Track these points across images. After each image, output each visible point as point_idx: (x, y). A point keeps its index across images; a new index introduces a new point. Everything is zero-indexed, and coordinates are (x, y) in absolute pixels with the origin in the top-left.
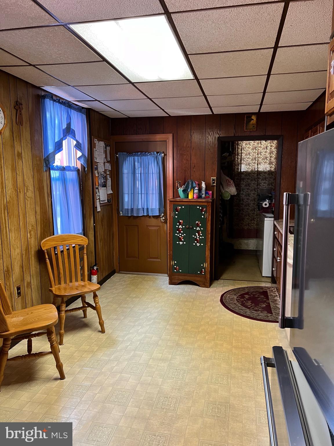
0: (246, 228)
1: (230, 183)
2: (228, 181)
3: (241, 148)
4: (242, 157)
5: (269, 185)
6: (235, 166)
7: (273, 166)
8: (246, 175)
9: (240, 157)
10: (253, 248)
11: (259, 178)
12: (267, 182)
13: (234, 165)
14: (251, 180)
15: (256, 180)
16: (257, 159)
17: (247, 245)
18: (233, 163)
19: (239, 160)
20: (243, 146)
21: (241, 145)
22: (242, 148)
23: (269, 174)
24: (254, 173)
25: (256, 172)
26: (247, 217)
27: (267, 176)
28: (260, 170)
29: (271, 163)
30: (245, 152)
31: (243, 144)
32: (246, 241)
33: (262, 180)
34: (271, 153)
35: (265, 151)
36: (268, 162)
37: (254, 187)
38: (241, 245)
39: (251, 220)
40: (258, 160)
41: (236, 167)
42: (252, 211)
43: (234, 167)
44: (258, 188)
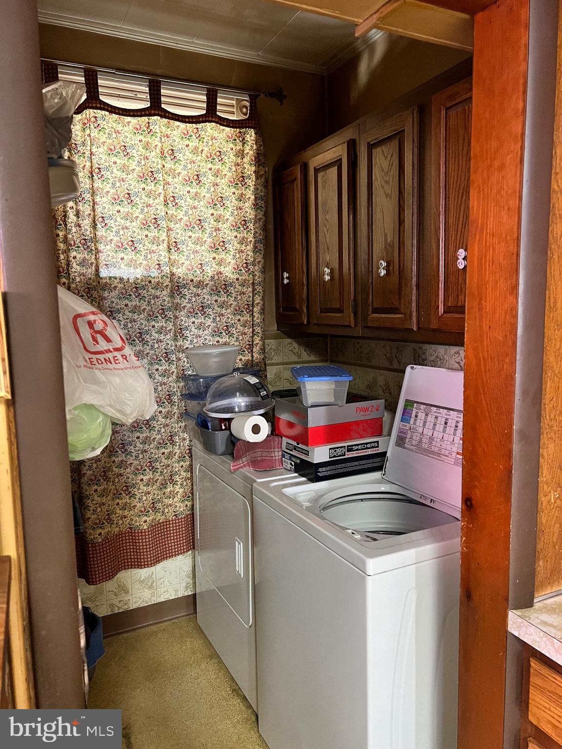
0: (143, 523)
1: (103, 345)
2: (86, 332)
3: (88, 164)
4: (99, 209)
5: (217, 333)
6: (67, 252)
7: (229, 258)
8: (125, 295)
9: (85, 209)
10: (176, 591)
11: (177, 307)
12: (209, 322)
13: (62, 246)
14: (151, 317)
15: (170, 314)
16: (163, 224)
17: (151, 586)
18: (58, 235)
19: (86, 223)
20: (95, 160)
21: (88, 154)
22: (92, 167)
23: (215, 291)
24: (158, 286)
25: (167, 282)
26: (145, 478)
27: (206, 296)
28: (180, 271)
29: (219, 246)
30: (108, 187)
31: (94, 150)
32: (143, 573)
33: (192, 313)
34: (218, 201)
35: (193, 191)
36: (209, 240)
37: (163, 346)
38: (127, 592)
39: (164, 485)
40: (169, 229)
41: (73, 254)
42: (161, 445)
43: (62, 257)
44: (181, 350)
